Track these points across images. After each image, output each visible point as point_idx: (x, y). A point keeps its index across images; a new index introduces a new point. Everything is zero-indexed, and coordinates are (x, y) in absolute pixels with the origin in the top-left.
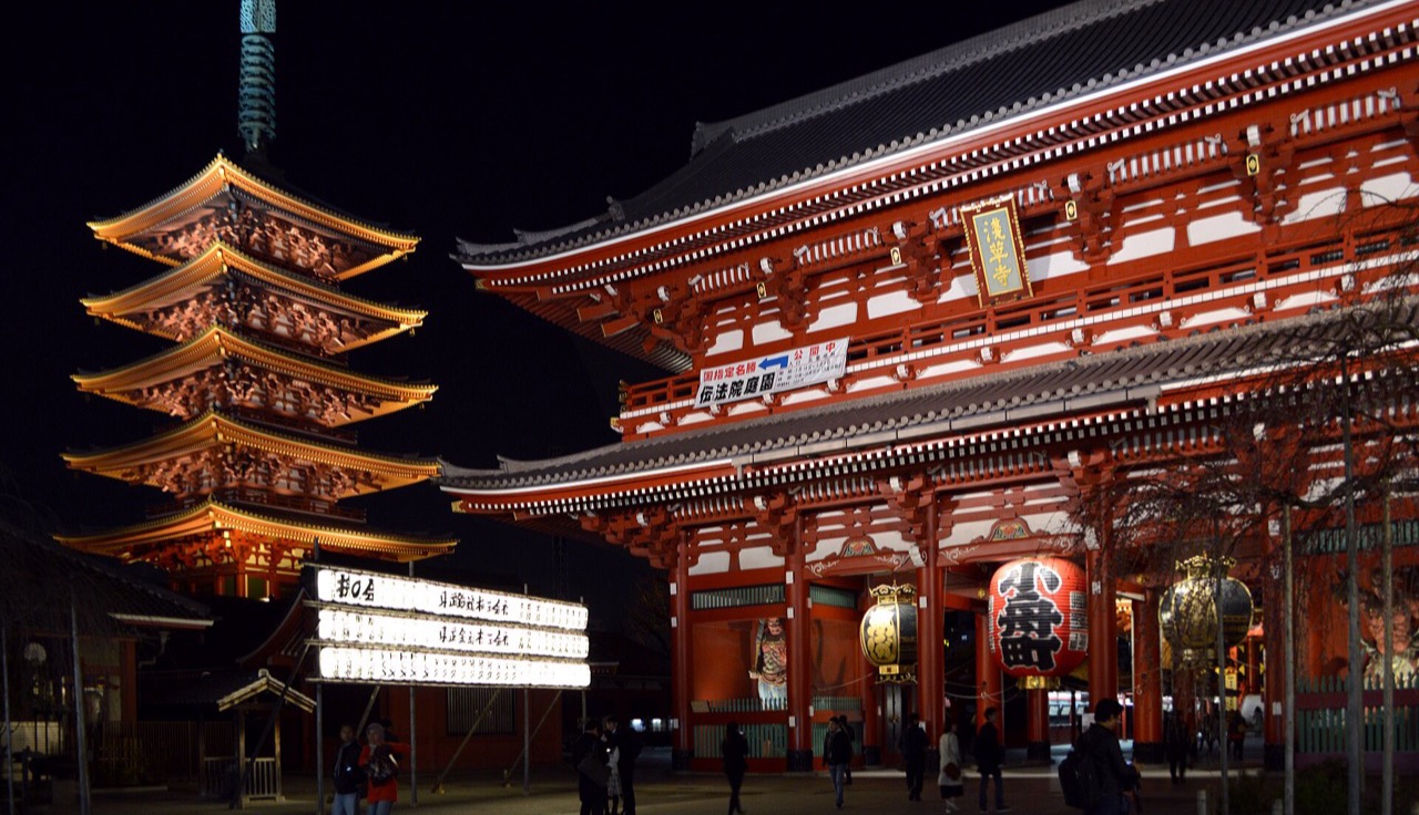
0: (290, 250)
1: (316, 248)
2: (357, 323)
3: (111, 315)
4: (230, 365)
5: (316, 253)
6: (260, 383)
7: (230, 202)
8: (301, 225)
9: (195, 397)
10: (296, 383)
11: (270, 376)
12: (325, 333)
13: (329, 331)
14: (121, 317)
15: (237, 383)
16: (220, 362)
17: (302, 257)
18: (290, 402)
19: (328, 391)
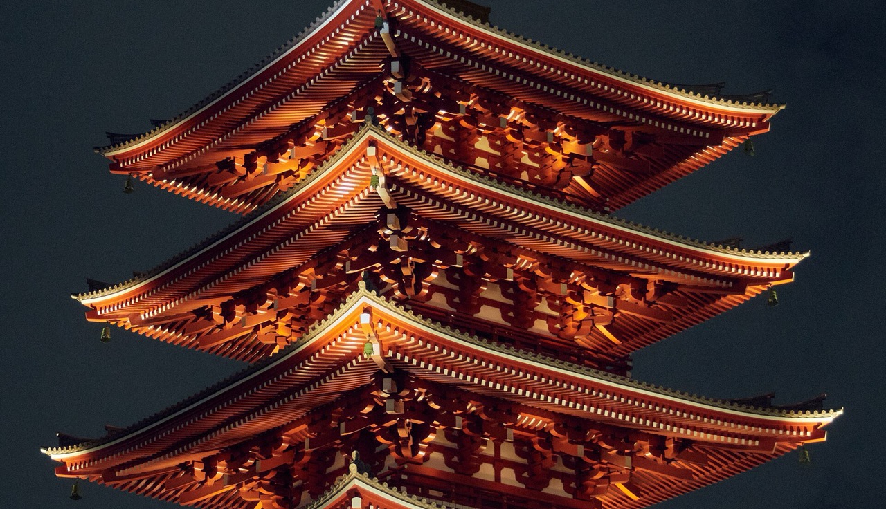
0: (505, 153)
1: (558, 147)
2: (651, 288)
3: (134, 318)
4: (387, 382)
5: (559, 156)
6: (449, 421)
7: (388, 60)
8: (529, 101)
9: (305, 468)
10: (526, 419)
11: (472, 407)
12: (581, 315)
13: (589, 308)
14: (148, 322)
15: (401, 425)
16: (366, 379)
17: (528, 168)
18: (509, 464)
19: (593, 436)
